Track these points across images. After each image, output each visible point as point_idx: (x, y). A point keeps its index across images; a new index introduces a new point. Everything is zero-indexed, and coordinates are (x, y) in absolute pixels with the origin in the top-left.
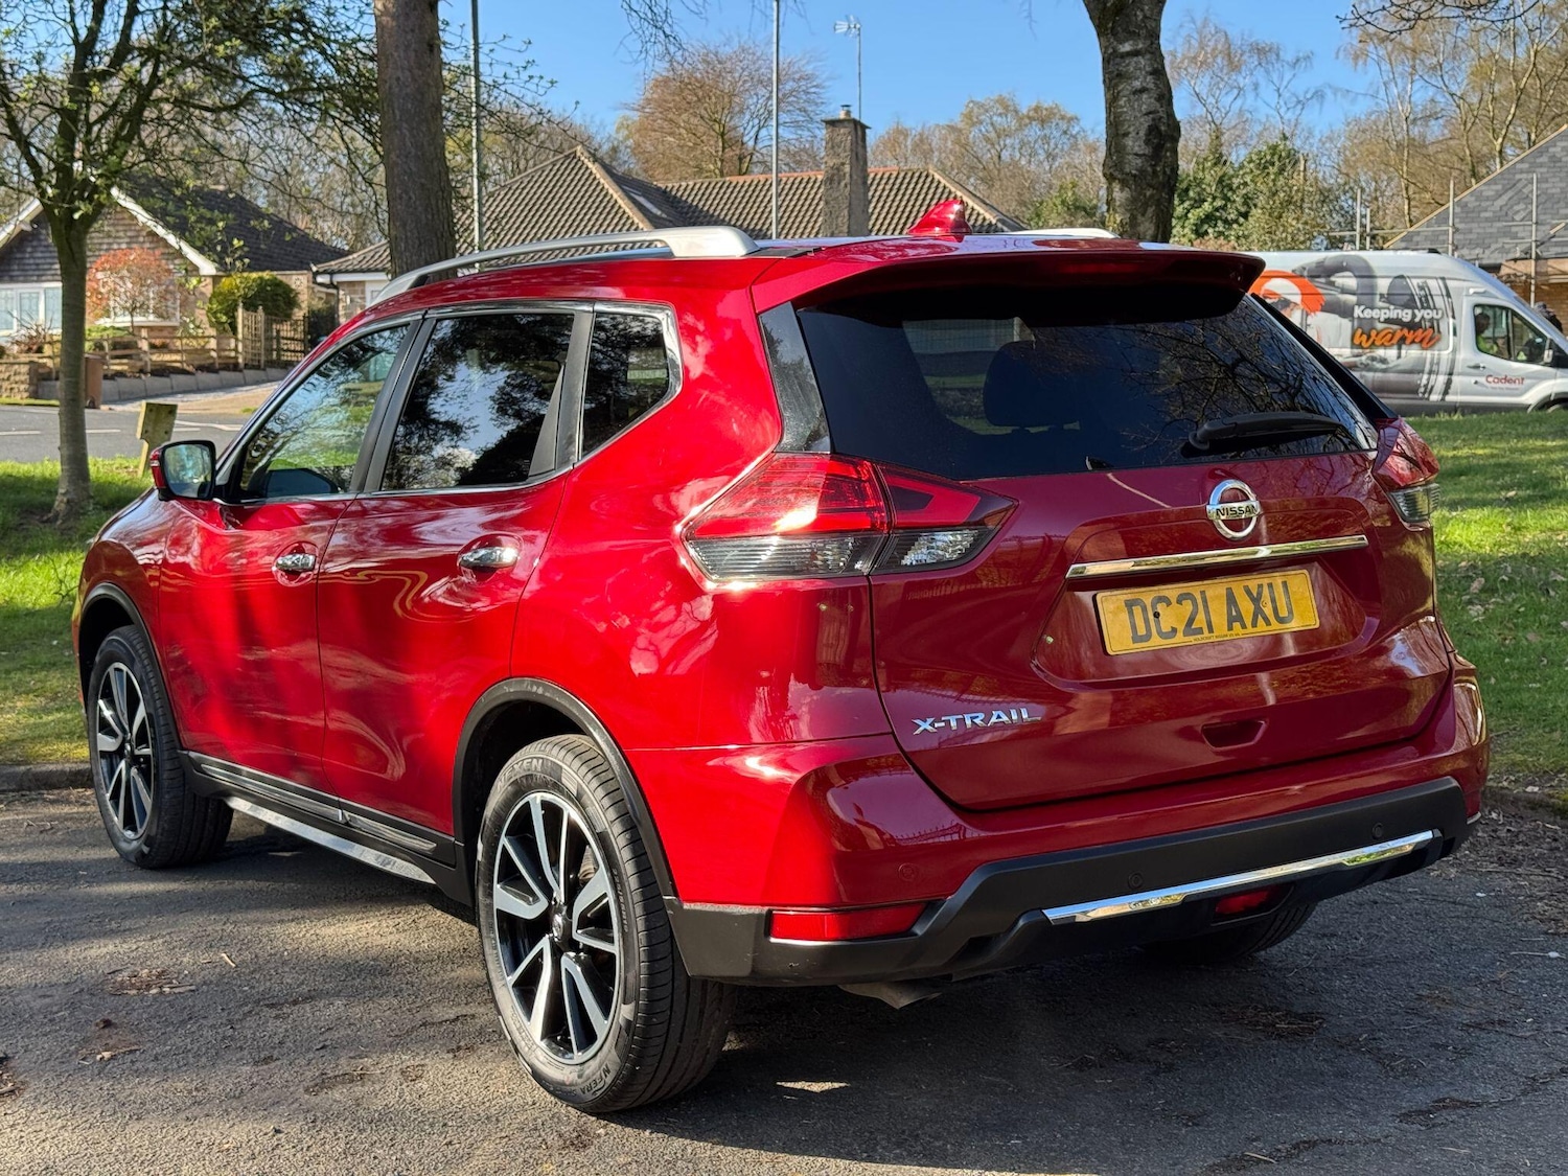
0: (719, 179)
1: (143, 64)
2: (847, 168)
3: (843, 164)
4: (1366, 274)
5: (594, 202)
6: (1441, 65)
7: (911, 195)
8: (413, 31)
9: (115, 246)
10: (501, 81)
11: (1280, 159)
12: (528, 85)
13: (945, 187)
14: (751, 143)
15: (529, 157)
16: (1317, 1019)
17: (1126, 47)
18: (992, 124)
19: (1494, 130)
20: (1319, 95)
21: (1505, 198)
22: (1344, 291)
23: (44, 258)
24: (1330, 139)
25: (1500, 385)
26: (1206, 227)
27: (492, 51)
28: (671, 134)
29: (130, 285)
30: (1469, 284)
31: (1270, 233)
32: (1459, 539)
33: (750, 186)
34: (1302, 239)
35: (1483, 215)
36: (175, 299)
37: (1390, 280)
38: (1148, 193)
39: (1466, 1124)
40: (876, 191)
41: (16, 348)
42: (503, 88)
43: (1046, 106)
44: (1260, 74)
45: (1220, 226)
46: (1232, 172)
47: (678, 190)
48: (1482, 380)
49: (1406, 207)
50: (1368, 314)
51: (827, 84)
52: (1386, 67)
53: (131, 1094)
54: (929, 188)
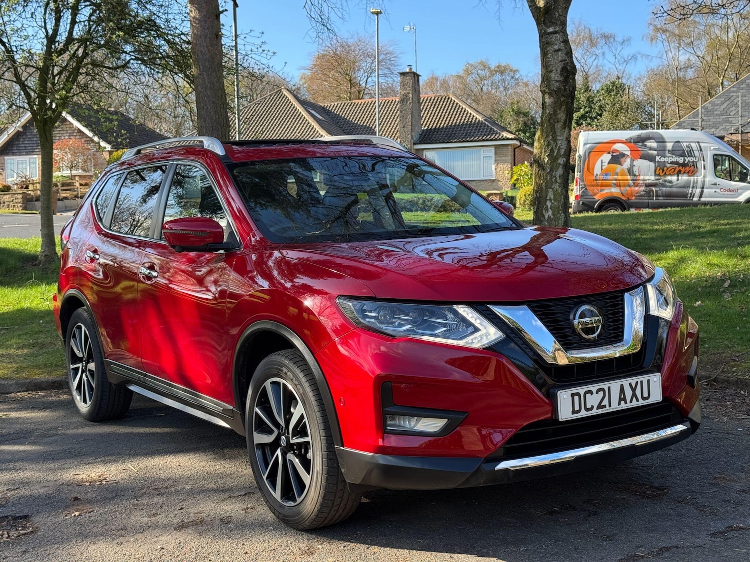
0: (349, 101)
1: (79, 47)
2: (410, 95)
3: (409, 93)
4: (661, 141)
5: (290, 113)
6: (692, 43)
7: (441, 107)
8: (208, 28)
9: (63, 138)
10: (250, 53)
11: (616, 88)
12: (262, 55)
13: (457, 104)
14: (364, 85)
15: (258, 93)
16: (666, 489)
17: (551, 30)
18: (478, 74)
19: (719, 73)
20: (634, 57)
21: (725, 104)
22: (651, 149)
23: (29, 144)
24: (640, 79)
25: (727, 193)
26: (582, 121)
27: (245, 38)
28: (326, 81)
29: (70, 156)
30: (711, 145)
31: (613, 123)
32: (716, 262)
33: (364, 104)
34: (628, 126)
35: (715, 113)
36: (91, 162)
37: (672, 144)
38: (562, 99)
39: (743, 537)
40: (424, 106)
41: (16, 186)
42: (250, 56)
43: (503, 65)
44: (606, 49)
45: (589, 121)
46: (593, 95)
47: (330, 107)
48: (718, 190)
49: (677, 110)
50: (663, 159)
51: (400, 56)
52: (666, 44)
53: (90, 532)
54: (450, 104)
